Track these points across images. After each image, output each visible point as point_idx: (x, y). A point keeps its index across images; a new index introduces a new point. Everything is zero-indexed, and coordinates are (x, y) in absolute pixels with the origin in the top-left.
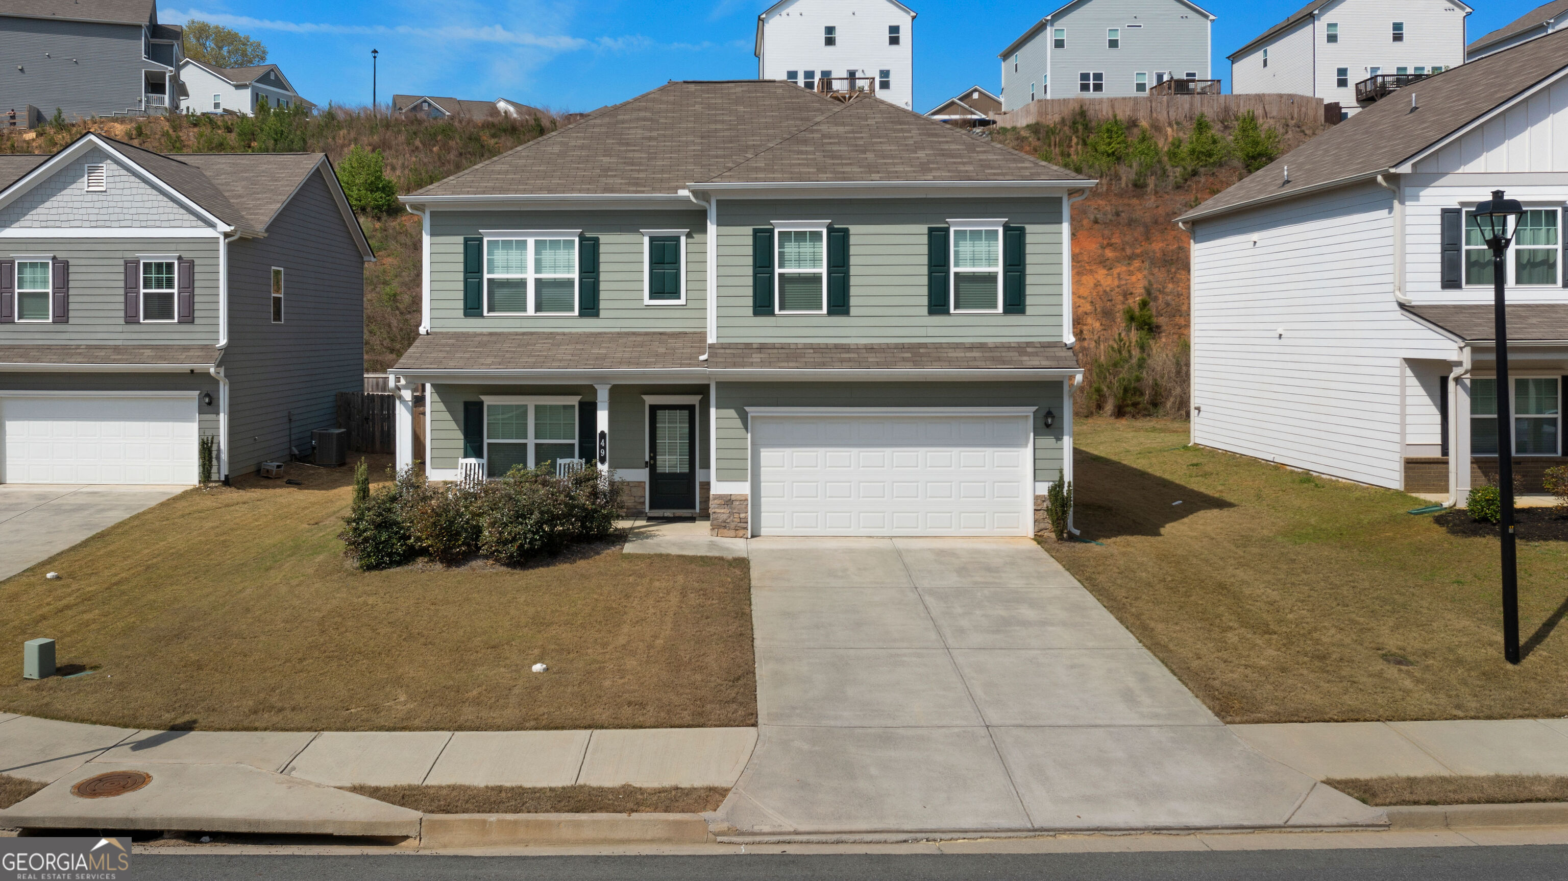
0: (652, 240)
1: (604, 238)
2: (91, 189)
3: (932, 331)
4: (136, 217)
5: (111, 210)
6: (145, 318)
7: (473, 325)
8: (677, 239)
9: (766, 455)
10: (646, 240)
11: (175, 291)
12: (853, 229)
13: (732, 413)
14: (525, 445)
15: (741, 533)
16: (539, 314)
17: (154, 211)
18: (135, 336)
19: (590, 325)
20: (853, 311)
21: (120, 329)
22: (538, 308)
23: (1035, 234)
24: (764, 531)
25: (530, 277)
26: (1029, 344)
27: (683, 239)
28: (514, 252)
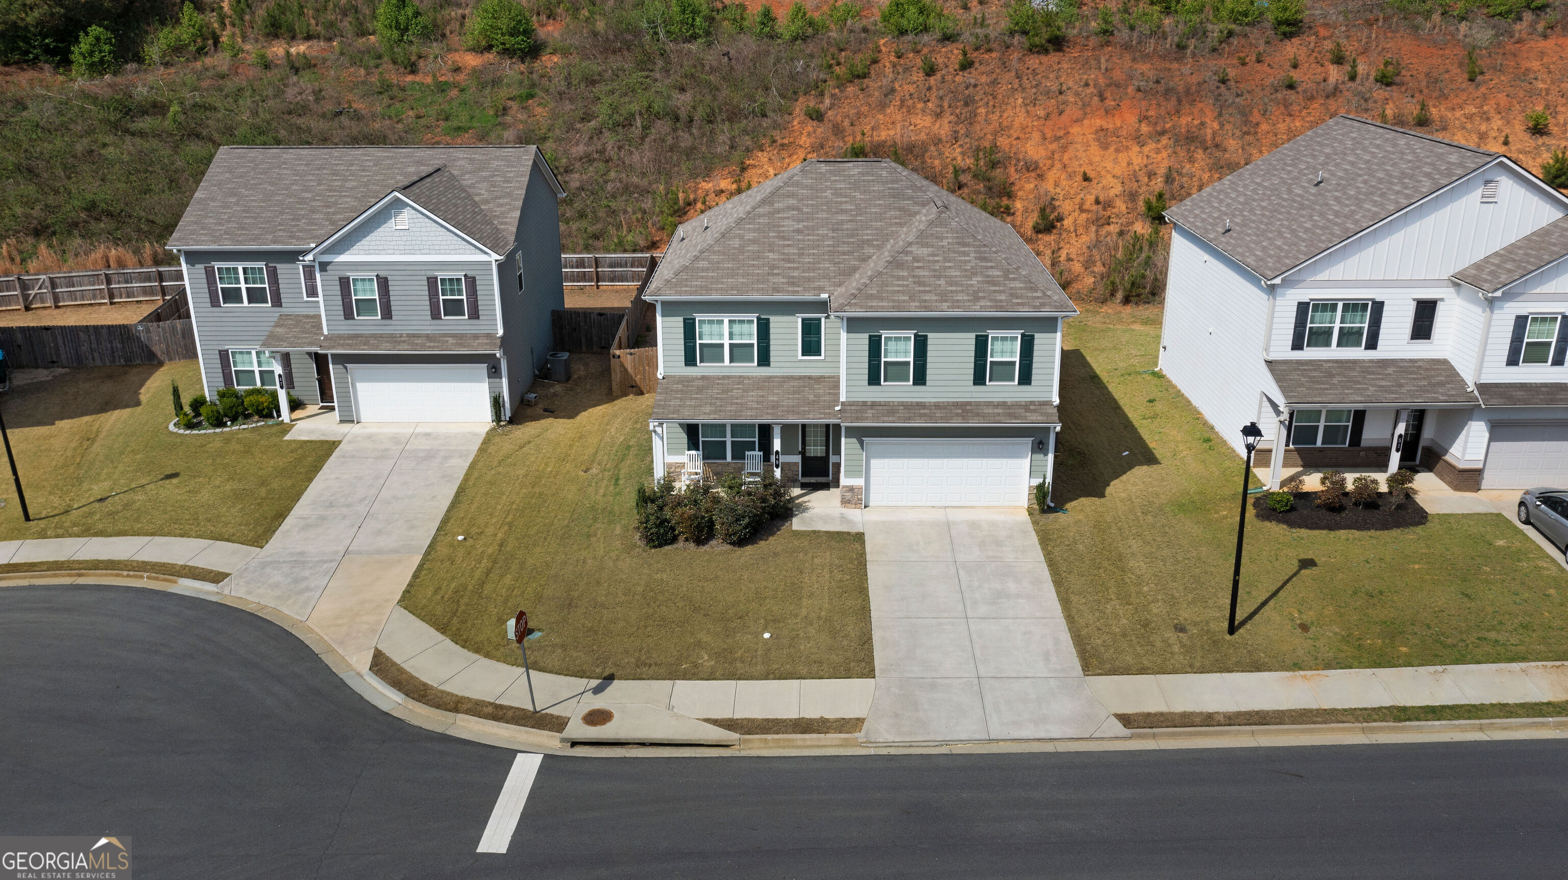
0: (803, 320)
1: (773, 319)
2: (398, 227)
3: (975, 395)
4: (432, 247)
5: (413, 242)
6: (445, 315)
7: (691, 371)
8: (819, 320)
9: (874, 463)
10: (800, 320)
11: (464, 297)
12: (930, 335)
13: (854, 440)
14: (725, 442)
15: (858, 506)
16: (732, 364)
17: (445, 243)
18: (439, 328)
19: (764, 371)
20: (928, 383)
21: (428, 323)
22: (731, 361)
23: (1040, 339)
24: (871, 504)
25: (726, 342)
26: (1032, 403)
27: (823, 320)
28: (715, 327)
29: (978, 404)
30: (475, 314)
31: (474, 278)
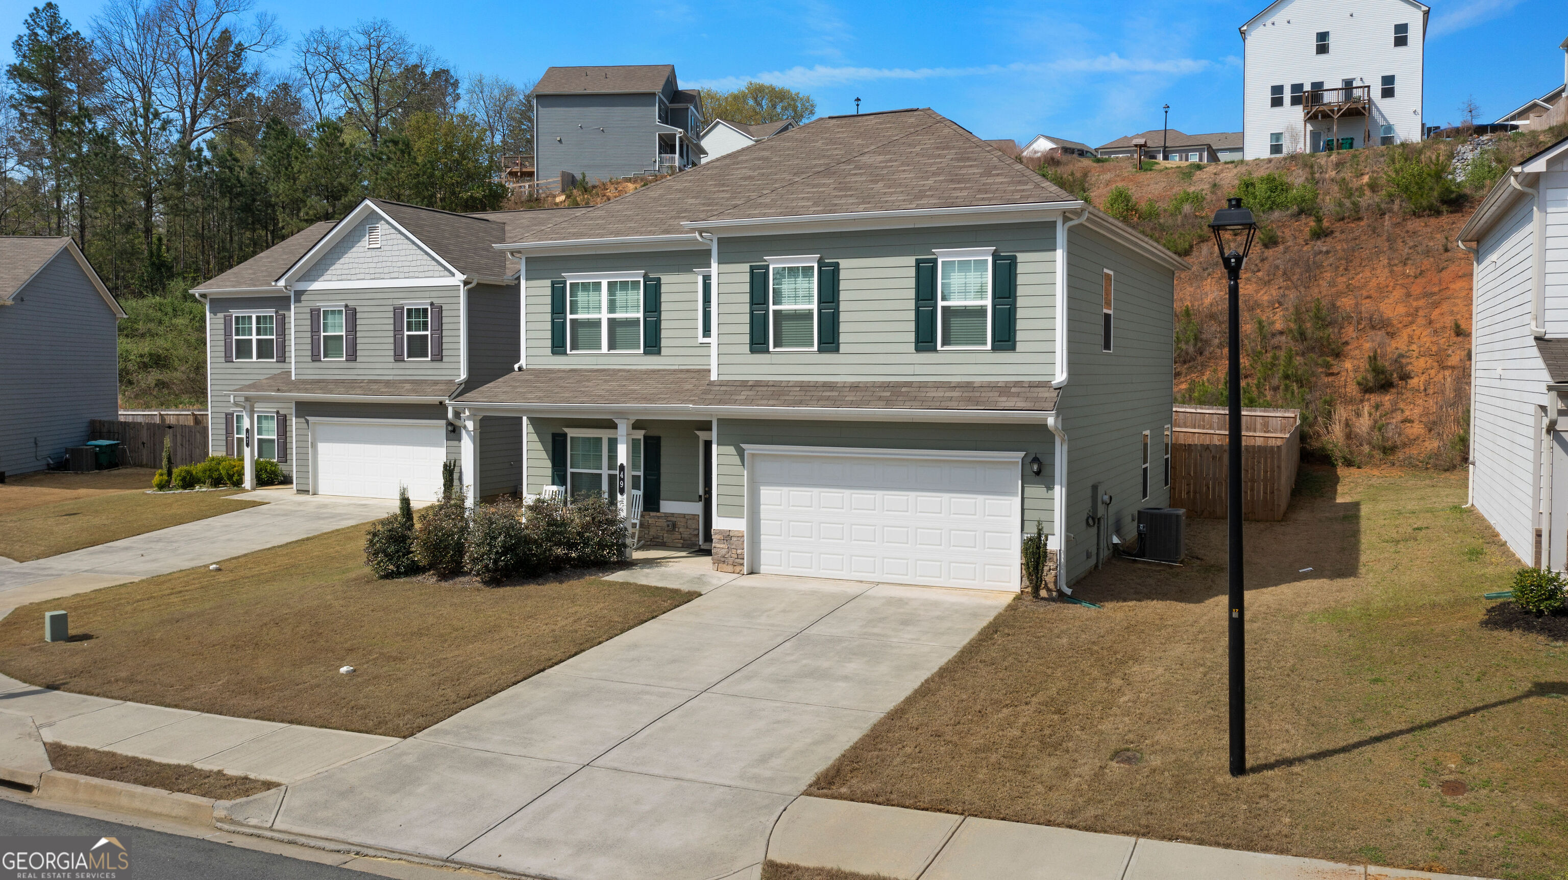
0: (705, 278)
1: (665, 279)
2: (371, 246)
3: (918, 370)
4: (401, 269)
5: (384, 264)
6: (409, 356)
7: (559, 362)
9: (767, 494)
10: (700, 280)
11: (428, 333)
12: (844, 263)
13: (731, 450)
14: (600, 475)
15: (738, 569)
16: (612, 352)
17: (414, 263)
18: (401, 372)
19: (653, 362)
20: (843, 348)
21: (391, 366)
22: (612, 346)
23: (1027, 263)
24: (763, 569)
25: (604, 316)
26: (1017, 384)
28: (592, 295)
29: (922, 386)
30: (439, 357)
31: (441, 309)
